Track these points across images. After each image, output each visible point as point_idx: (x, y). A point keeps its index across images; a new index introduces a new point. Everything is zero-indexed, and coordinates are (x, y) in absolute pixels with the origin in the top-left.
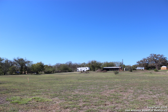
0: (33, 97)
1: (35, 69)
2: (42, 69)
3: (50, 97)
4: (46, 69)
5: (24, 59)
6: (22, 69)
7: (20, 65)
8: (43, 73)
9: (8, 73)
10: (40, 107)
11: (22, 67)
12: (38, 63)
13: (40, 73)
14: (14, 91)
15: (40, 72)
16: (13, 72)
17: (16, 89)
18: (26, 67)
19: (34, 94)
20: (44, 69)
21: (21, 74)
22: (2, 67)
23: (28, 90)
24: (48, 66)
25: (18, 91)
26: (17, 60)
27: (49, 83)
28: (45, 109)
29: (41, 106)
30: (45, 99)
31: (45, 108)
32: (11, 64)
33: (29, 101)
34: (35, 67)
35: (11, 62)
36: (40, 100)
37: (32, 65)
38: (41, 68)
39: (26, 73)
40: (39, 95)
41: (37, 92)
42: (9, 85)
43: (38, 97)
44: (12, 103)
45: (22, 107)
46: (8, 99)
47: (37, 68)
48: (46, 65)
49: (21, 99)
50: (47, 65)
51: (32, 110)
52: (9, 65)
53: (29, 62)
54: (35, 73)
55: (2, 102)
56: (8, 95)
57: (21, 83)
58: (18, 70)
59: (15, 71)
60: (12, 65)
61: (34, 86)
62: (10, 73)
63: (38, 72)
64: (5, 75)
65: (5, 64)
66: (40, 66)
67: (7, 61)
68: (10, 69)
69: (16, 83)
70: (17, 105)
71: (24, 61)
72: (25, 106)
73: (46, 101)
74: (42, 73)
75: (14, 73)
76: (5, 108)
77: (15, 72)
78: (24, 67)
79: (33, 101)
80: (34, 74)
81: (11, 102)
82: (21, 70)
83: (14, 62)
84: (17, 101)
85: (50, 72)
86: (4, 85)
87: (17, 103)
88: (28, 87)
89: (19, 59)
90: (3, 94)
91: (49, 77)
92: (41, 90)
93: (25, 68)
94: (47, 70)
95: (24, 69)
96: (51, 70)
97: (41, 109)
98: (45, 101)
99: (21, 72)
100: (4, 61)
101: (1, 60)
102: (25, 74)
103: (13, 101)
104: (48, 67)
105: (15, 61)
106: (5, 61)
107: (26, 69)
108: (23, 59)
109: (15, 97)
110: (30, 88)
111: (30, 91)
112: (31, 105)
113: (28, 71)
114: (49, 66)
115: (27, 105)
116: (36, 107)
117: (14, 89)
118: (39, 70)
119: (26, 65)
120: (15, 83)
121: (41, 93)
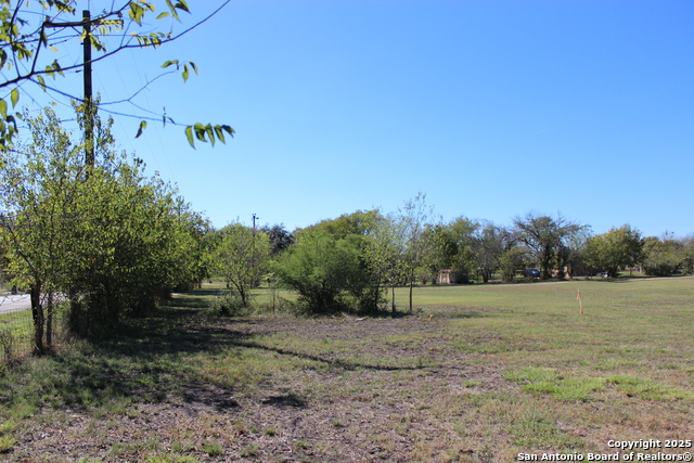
0: (611, 376)
1: (601, 257)
2: (635, 257)
3: (686, 382)
4: (652, 254)
5: (555, 218)
6: (549, 258)
7: (541, 244)
8: (641, 273)
9: (498, 274)
10: (646, 418)
11: (548, 252)
12: (615, 233)
13: (624, 273)
14: (527, 345)
15: (623, 269)
16: (515, 273)
17: (535, 337)
18: (564, 253)
19: (612, 361)
20: (644, 257)
21: (547, 277)
22: (474, 255)
23: (583, 343)
24: (662, 240)
25: (543, 345)
26: (527, 223)
27: (674, 316)
28: (669, 433)
29: (652, 417)
30: (664, 385)
31: (668, 429)
32: (504, 244)
33: (594, 390)
34: (600, 248)
35: (506, 235)
36: (640, 388)
37: (589, 241)
38: (627, 251)
39: (567, 276)
40: (633, 366)
41: (620, 353)
42: (508, 321)
43: (630, 375)
44: (528, 393)
45: (568, 410)
46: (509, 376)
47: (613, 254)
48: (650, 239)
49: (561, 378)
50: (655, 238)
51: (613, 428)
52: (500, 246)
53: (575, 228)
54: (602, 272)
55: (492, 385)
56: (510, 358)
57: (550, 315)
58: (533, 265)
59: (524, 266)
60: (510, 245)
61: (607, 329)
62: (506, 275)
63: (615, 269)
64: (486, 282)
65: (485, 241)
66: (626, 245)
67: (491, 231)
68: (503, 260)
69: (533, 314)
70: (546, 400)
71: (553, 225)
72: (580, 408)
73: (673, 396)
74: (635, 273)
75: (519, 276)
76: (506, 405)
77: (522, 273)
78: (556, 250)
79: (613, 392)
80: (600, 278)
81: (523, 387)
82: (545, 265)
83: (516, 234)
84: (545, 384)
85: (670, 268)
86: (489, 319)
87: (548, 392)
88: (580, 330)
89: (533, 221)
90: (492, 355)
91: (669, 292)
92: (638, 346)
93: (559, 255)
94: (654, 259)
95: (559, 260)
96: (674, 258)
97: (651, 428)
98: (666, 396)
99: (546, 272)
100: (481, 231)
101: (471, 230)
102: (561, 277)
103: (530, 385)
104: (660, 245)
105: (519, 229)
106: (485, 231)
107: (565, 258)
108: (549, 220)
109: (534, 369)
110: (588, 336)
111: (590, 349)
112: (602, 406)
113: (573, 265)
114: (667, 242)
115: (589, 406)
116: (625, 419)
117: (526, 336)
118: (620, 263)
119: (565, 241)
120: (528, 314)
121: (639, 358)
